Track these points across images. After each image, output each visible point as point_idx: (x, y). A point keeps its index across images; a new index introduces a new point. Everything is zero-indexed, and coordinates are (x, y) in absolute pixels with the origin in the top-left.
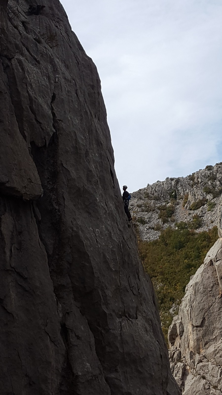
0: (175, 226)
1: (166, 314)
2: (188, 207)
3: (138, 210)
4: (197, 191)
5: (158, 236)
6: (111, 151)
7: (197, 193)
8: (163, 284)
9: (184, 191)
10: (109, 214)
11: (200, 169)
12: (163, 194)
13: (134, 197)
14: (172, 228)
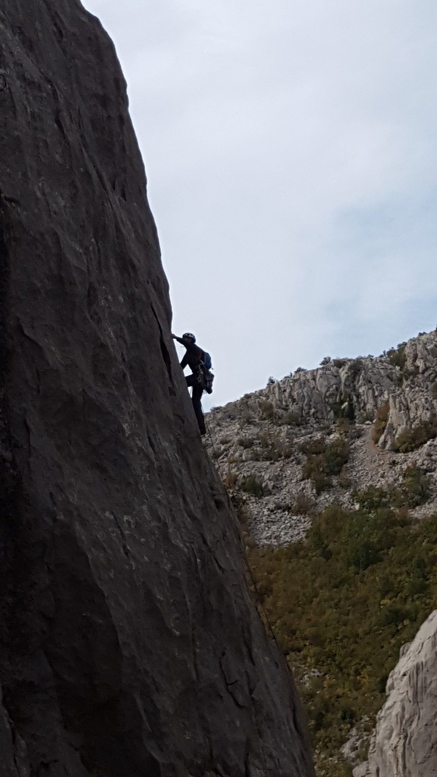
0: (351, 500)
1: (331, 759)
2: (389, 443)
3: (241, 456)
4: (415, 395)
5: (303, 531)
6: (161, 286)
7: (414, 402)
8: (320, 672)
9: (375, 398)
10: (160, 469)
11: (422, 332)
12: (314, 408)
13: (230, 417)
14: (342, 504)
